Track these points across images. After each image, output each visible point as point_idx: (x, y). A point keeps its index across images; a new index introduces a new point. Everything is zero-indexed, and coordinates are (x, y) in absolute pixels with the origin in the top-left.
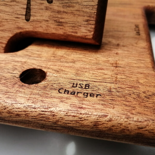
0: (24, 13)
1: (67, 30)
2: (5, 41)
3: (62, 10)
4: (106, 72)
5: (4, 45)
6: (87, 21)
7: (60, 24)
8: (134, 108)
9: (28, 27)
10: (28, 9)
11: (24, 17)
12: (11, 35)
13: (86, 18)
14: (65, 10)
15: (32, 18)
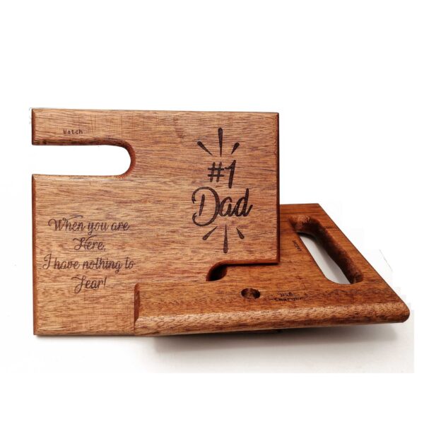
0: (223, 247)
1: (256, 256)
2: (207, 271)
3: (251, 242)
4: (296, 283)
5: (206, 275)
6: (271, 248)
7: (251, 252)
8: (325, 302)
9: (226, 258)
10: (226, 244)
11: (223, 251)
12: (212, 266)
13: (270, 246)
14: (254, 242)
15: (229, 251)
